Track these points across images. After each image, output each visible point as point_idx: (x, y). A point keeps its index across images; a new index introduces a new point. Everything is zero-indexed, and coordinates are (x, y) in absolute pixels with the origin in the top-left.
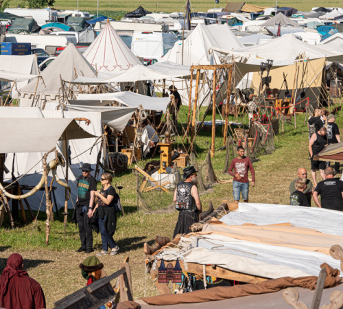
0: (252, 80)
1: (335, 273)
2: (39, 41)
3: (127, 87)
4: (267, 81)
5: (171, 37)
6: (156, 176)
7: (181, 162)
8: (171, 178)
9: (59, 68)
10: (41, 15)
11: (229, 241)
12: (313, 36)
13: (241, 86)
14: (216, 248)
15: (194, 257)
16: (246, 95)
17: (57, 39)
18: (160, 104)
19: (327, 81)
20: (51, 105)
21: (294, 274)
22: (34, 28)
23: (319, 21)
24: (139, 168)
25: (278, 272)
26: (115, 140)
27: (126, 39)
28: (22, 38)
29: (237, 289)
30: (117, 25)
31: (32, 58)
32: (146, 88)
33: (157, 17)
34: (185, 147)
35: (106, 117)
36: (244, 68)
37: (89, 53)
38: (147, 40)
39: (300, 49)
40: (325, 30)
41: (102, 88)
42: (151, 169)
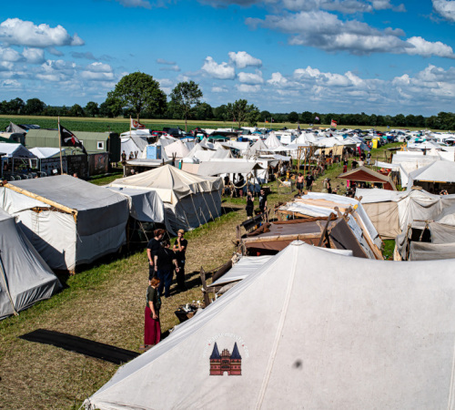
0: (319, 152)
1: (335, 216)
2: (251, 137)
3: (277, 153)
4: (323, 152)
5: (294, 137)
6: (285, 182)
7: (293, 178)
8: (289, 183)
9: (256, 146)
10: (252, 129)
11: (303, 204)
12: (341, 138)
13: (316, 153)
14: (299, 206)
15: (290, 209)
16: (317, 156)
17: (257, 137)
18: (287, 159)
19: (344, 153)
20: (252, 158)
21: (322, 215)
22: (250, 133)
23: (343, 133)
24: (279, 180)
25: (317, 215)
26: (272, 170)
27: (279, 137)
28: (245, 136)
29: (303, 220)
30: (276, 133)
31: (247, 143)
32: (284, 153)
33: (290, 130)
34: (296, 173)
35: (269, 163)
36: (317, 148)
37: (266, 142)
38: (286, 137)
39: (336, 142)
40: (345, 136)
41: (269, 153)
42: (283, 180)
